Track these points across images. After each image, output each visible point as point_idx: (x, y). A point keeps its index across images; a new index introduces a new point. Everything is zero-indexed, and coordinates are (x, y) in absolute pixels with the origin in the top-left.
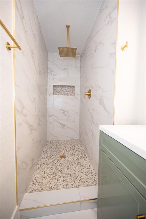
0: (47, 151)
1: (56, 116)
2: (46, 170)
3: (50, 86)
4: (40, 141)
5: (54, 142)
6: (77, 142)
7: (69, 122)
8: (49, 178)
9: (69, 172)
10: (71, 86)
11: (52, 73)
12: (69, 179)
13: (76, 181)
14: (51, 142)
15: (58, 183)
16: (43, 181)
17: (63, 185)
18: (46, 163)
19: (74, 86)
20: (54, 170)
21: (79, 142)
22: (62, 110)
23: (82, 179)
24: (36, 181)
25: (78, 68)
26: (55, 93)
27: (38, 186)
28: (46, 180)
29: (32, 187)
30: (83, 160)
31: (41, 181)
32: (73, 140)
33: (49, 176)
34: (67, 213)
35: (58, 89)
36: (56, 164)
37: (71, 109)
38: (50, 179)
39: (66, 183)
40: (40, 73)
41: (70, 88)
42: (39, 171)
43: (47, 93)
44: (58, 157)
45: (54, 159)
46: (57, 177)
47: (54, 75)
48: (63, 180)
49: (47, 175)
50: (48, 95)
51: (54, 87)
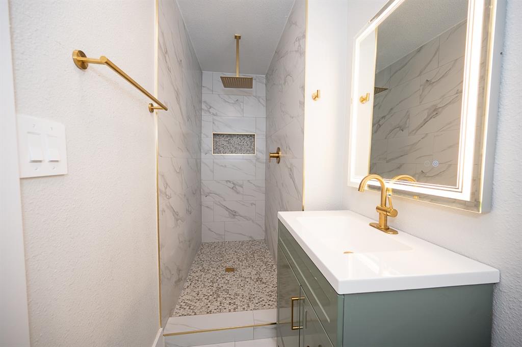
0: (203, 260)
1: (218, 195)
2: (202, 289)
3: (207, 137)
4: (189, 241)
5: (216, 245)
6: (259, 245)
7: (244, 205)
8: (206, 300)
9: (240, 292)
10: (249, 135)
11: (210, 110)
12: (239, 302)
13: (250, 304)
14: (209, 245)
15: (220, 307)
16: (197, 304)
17: (230, 308)
18: (200, 280)
19: (254, 135)
20: (214, 289)
21: (265, 245)
22: (230, 182)
23: (261, 301)
24: (185, 304)
25: (261, 100)
26: (217, 150)
27: (189, 310)
28: (200, 302)
29: (179, 311)
30: (267, 275)
31: (193, 304)
32: (253, 242)
33: (206, 297)
34: (234, 343)
35: (222, 141)
36: (219, 281)
37: (249, 181)
38: (208, 301)
39: (235, 306)
40: (189, 118)
41: (246, 139)
42: (188, 290)
43: (200, 150)
44: (222, 271)
45: (214, 273)
46: (219, 299)
47: (213, 114)
48: (230, 303)
49: (202, 296)
50: (202, 153)
51: (214, 138)
